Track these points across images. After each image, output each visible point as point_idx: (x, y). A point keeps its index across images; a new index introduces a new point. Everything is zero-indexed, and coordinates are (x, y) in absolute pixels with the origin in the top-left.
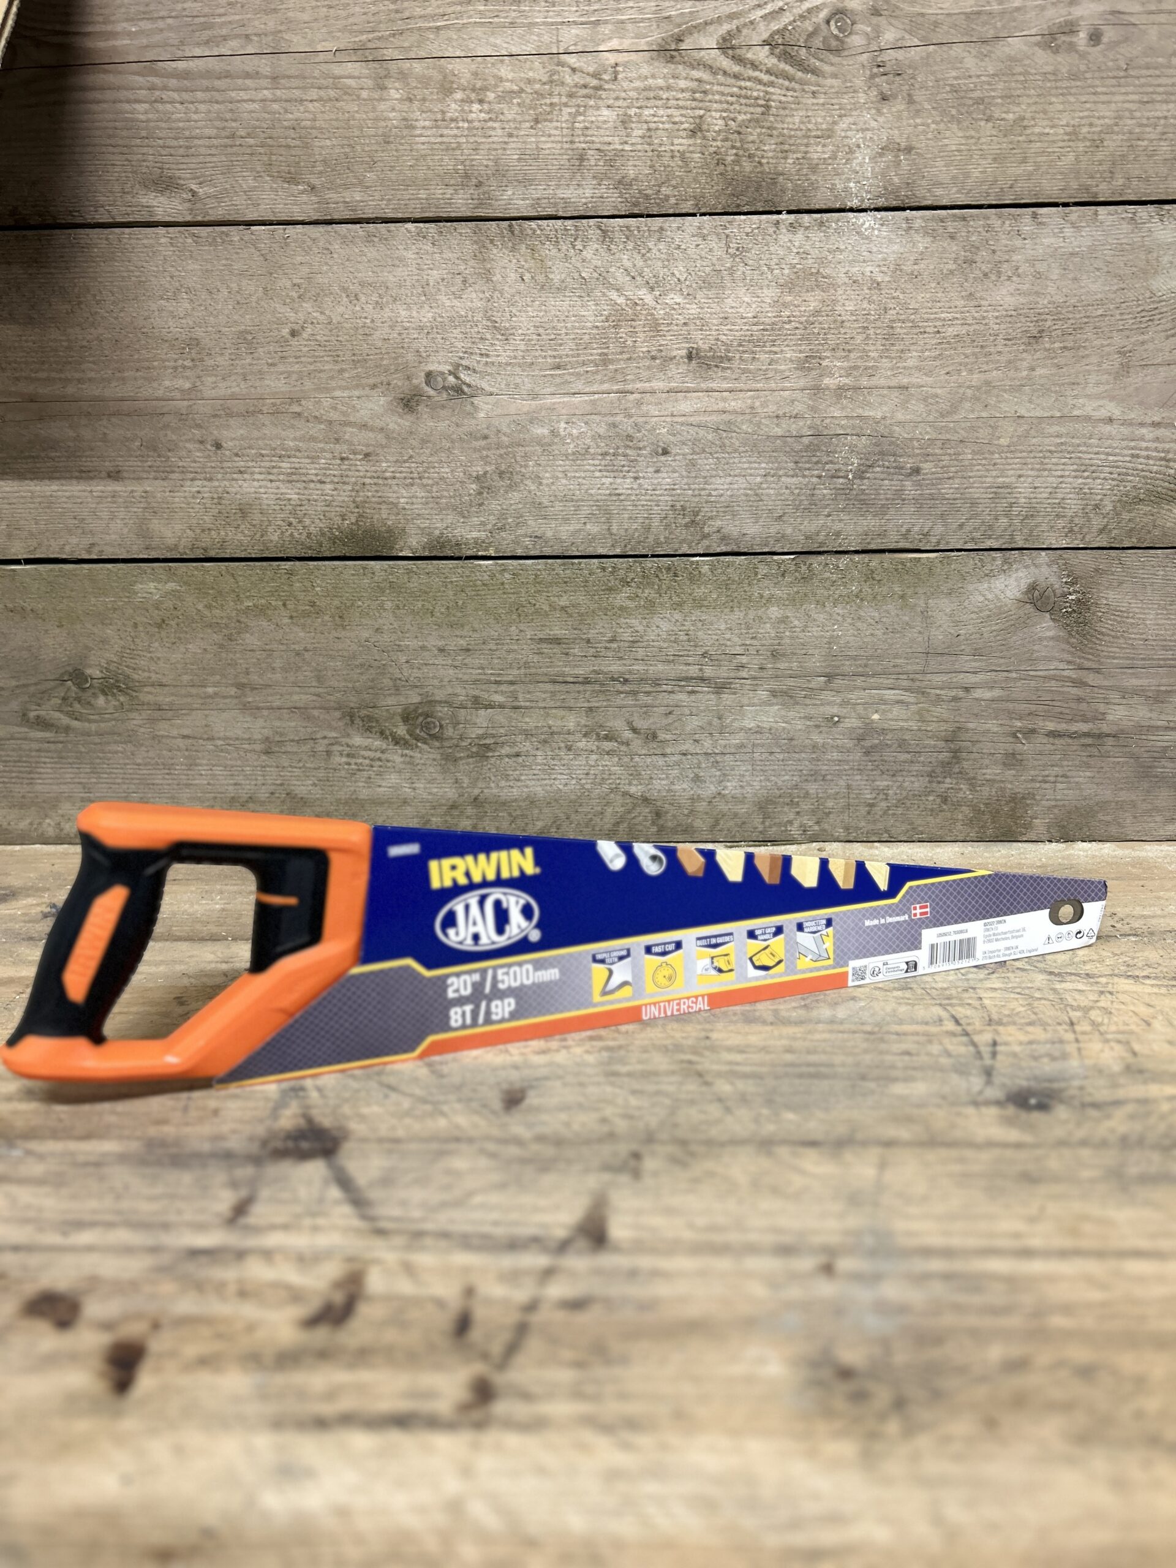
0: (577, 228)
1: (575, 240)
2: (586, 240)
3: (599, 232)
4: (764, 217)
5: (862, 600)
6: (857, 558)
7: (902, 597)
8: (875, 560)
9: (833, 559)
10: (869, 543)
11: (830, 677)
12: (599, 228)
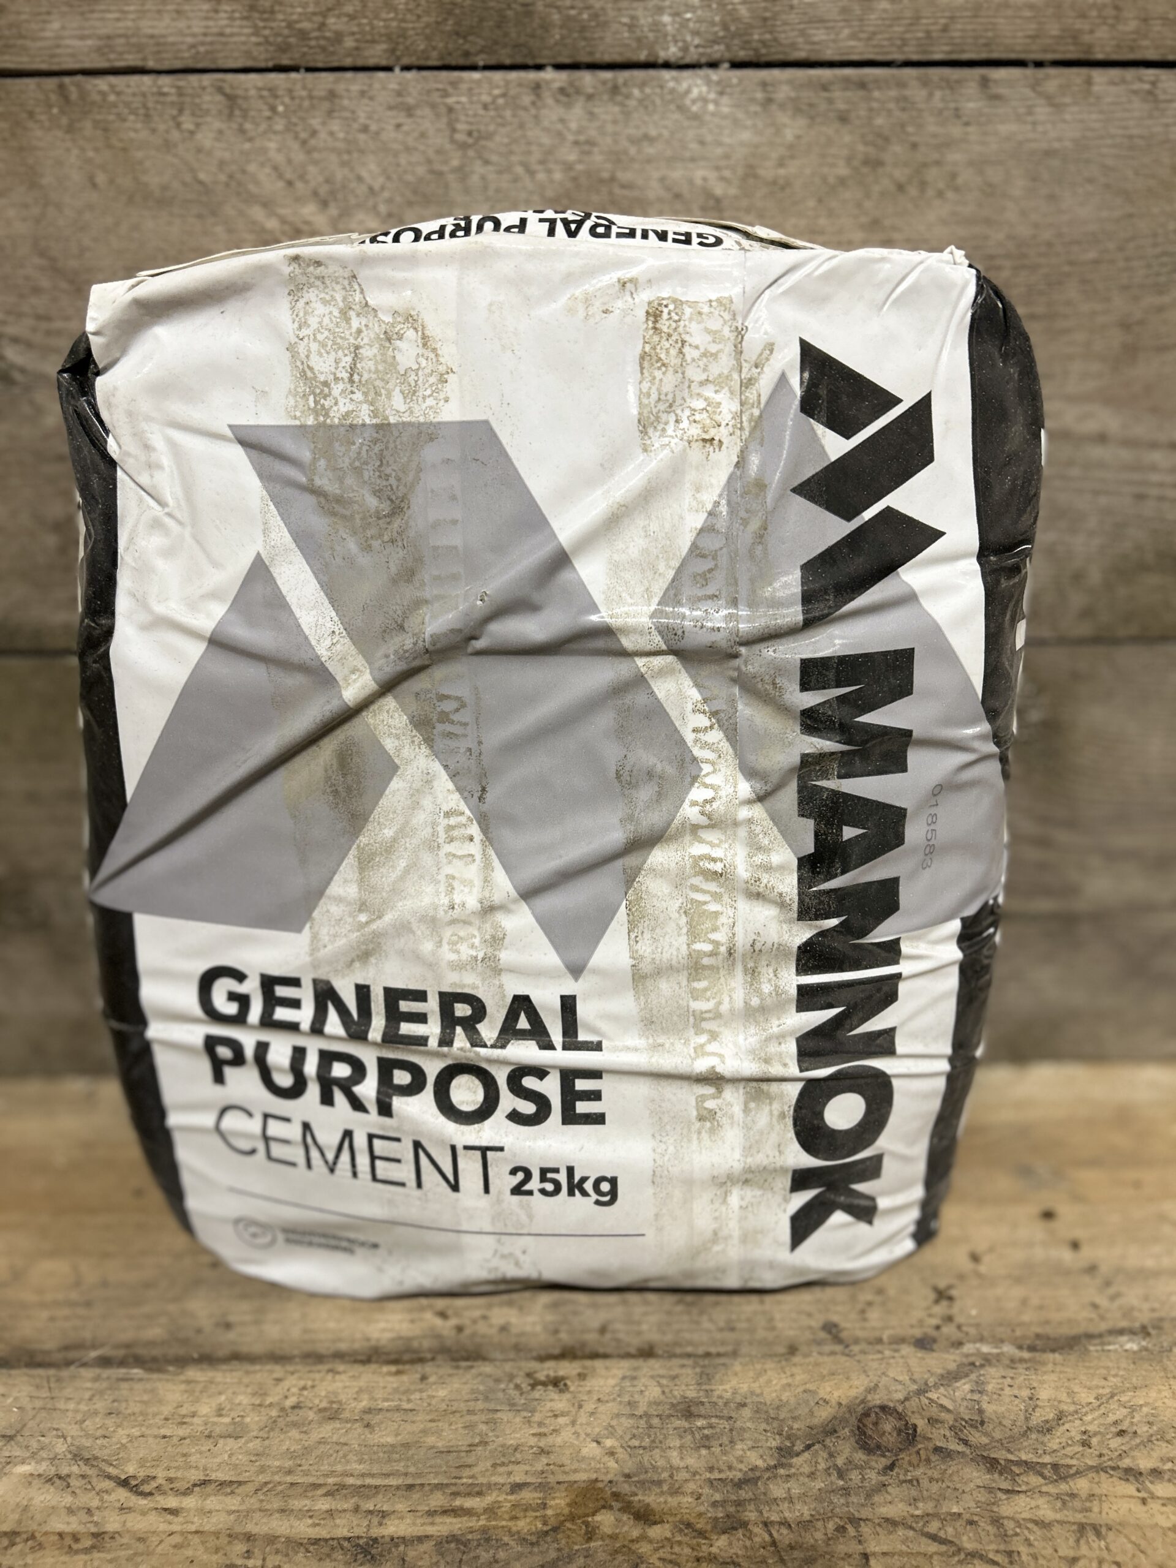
0: (180, 92)
1: (181, 111)
2: (199, 112)
3: (219, 98)
4: (513, 75)
12: (220, 90)
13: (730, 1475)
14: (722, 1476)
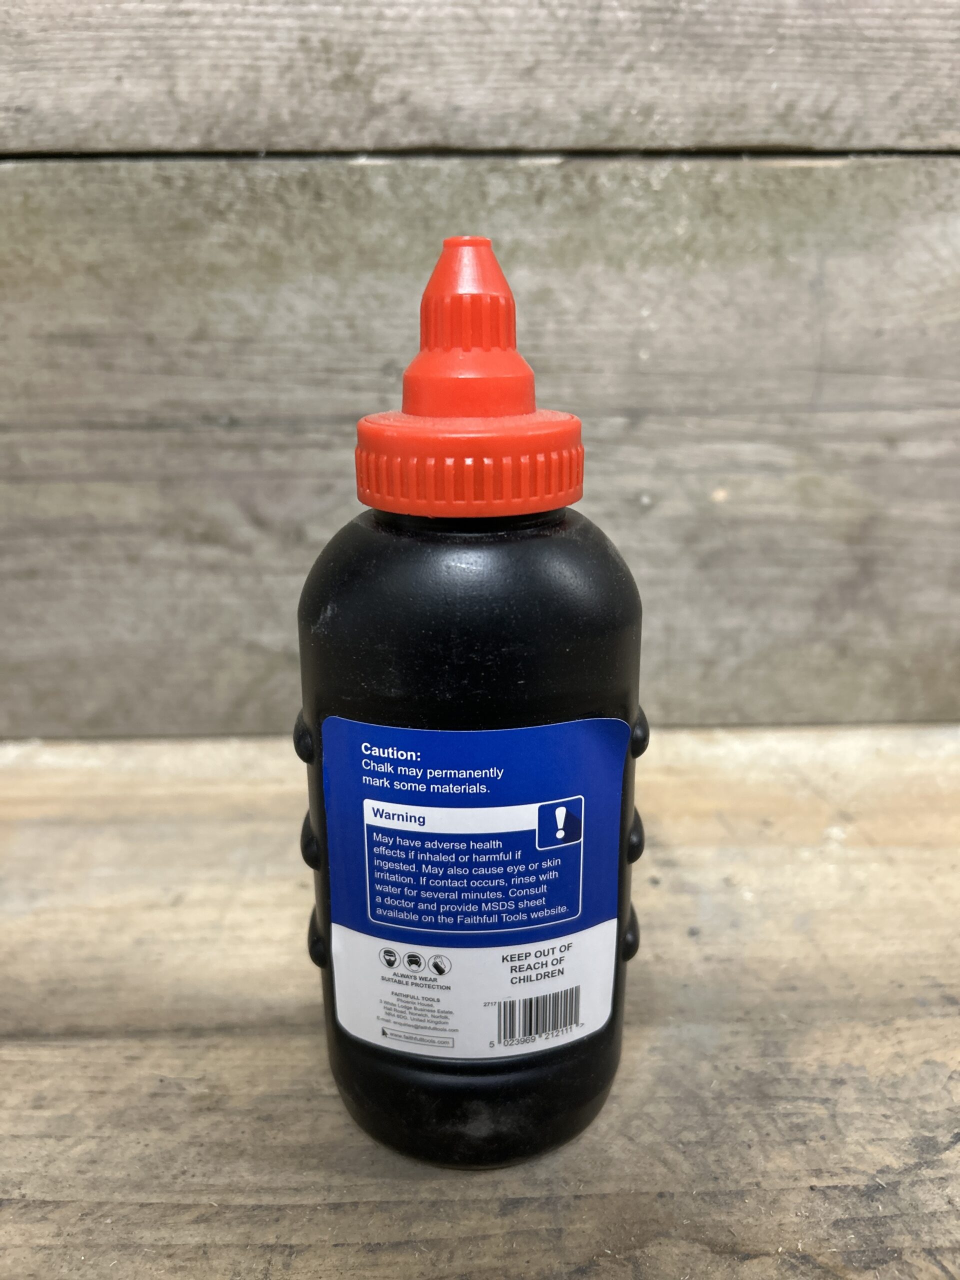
5: (697, 256)
6: (687, 165)
7: (776, 251)
8: (723, 170)
9: (638, 167)
10: (710, 133)
11: (635, 415)
13: (849, 1181)
14: (836, 1181)
